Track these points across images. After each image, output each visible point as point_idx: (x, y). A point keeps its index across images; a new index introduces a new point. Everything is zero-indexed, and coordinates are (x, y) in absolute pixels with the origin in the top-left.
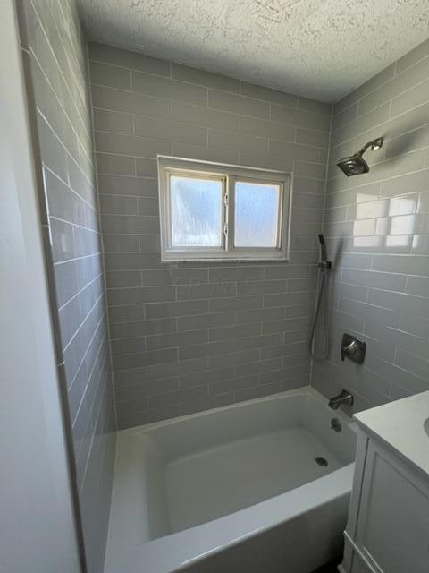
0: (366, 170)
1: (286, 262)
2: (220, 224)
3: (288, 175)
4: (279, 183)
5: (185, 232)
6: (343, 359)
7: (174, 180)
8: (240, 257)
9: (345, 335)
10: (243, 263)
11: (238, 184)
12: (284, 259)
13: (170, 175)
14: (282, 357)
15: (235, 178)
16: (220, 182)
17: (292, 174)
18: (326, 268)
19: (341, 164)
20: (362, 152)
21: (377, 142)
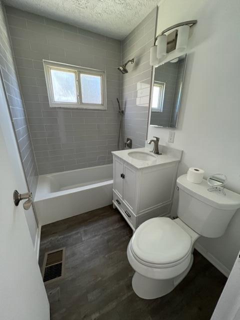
0: (127, 72)
1: (105, 110)
2: (75, 93)
3: (104, 72)
4: (101, 75)
5: (60, 95)
7: (53, 72)
8: (85, 107)
9: (127, 138)
10: (86, 109)
11: (82, 75)
13: (50, 69)
15: (80, 72)
16: (74, 74)
18: (122, 113)
19: (119, 69)
20: (126, 64)
21: (132, 61)
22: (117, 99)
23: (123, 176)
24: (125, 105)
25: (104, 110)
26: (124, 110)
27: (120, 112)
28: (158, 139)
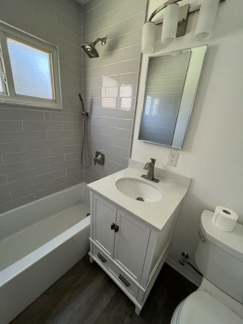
0: (97, 56)
1: (60, 110)
3: (55, 47)
4: (49, 52)
6: (95, 164)
9: (97, 152)
10: (24, 107)
12: (59, 108)
14: (66, 169)
17: (57, 47)
18: (85, 115)
19: (83, 47)
20: (95, 43)
21: (103, 40)
22: (80, 95)
23: (115, 228)
24: (91, 105)
25: (58, 110)
26: (88, 111)
27: (83, 114)
28: (153, 161)
